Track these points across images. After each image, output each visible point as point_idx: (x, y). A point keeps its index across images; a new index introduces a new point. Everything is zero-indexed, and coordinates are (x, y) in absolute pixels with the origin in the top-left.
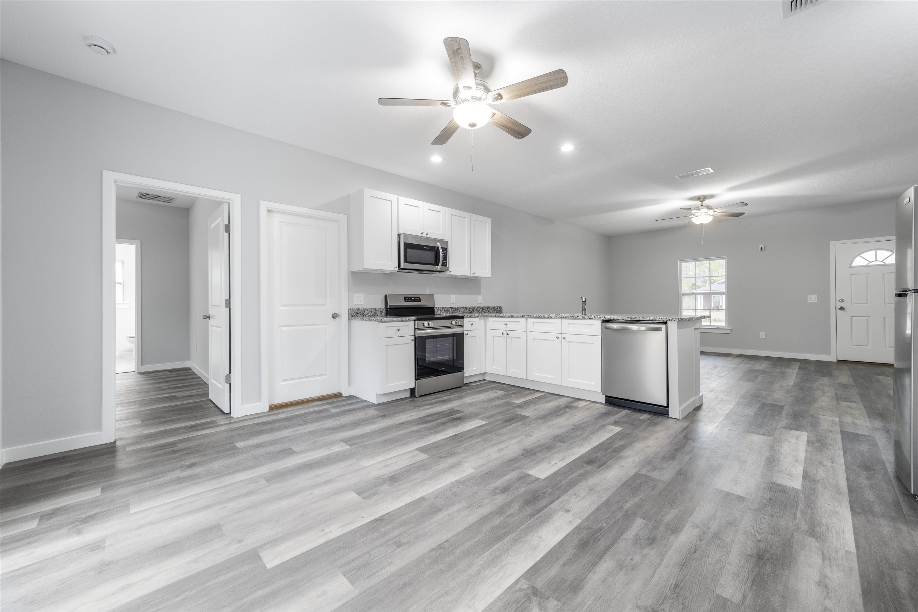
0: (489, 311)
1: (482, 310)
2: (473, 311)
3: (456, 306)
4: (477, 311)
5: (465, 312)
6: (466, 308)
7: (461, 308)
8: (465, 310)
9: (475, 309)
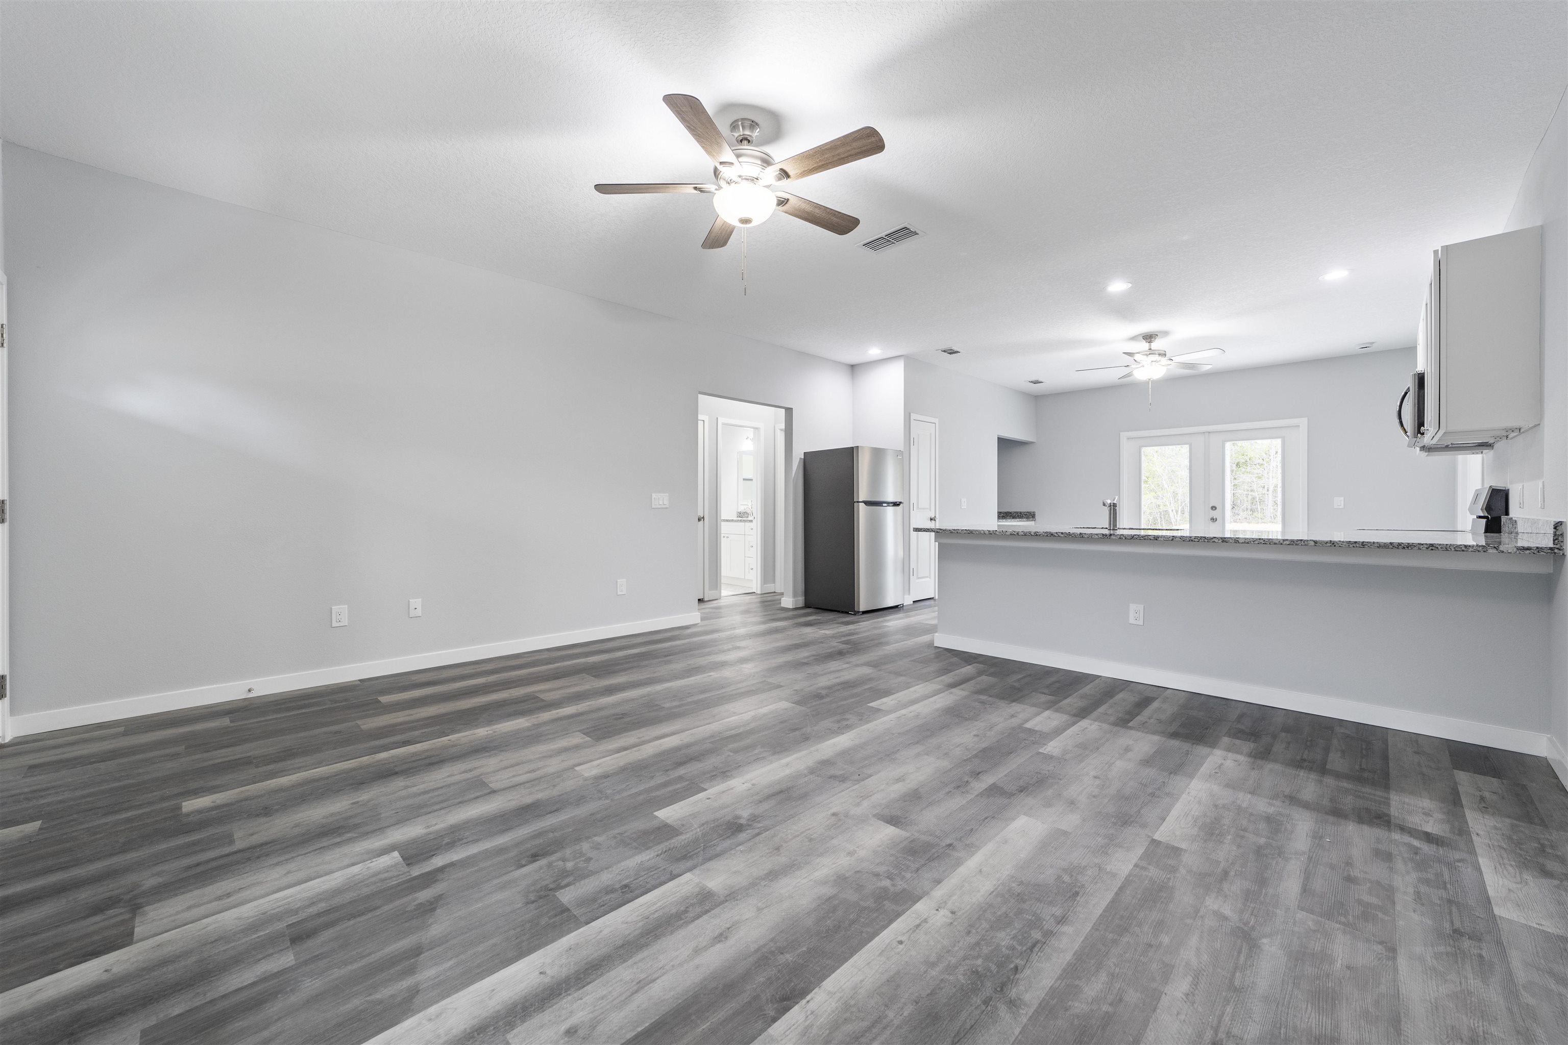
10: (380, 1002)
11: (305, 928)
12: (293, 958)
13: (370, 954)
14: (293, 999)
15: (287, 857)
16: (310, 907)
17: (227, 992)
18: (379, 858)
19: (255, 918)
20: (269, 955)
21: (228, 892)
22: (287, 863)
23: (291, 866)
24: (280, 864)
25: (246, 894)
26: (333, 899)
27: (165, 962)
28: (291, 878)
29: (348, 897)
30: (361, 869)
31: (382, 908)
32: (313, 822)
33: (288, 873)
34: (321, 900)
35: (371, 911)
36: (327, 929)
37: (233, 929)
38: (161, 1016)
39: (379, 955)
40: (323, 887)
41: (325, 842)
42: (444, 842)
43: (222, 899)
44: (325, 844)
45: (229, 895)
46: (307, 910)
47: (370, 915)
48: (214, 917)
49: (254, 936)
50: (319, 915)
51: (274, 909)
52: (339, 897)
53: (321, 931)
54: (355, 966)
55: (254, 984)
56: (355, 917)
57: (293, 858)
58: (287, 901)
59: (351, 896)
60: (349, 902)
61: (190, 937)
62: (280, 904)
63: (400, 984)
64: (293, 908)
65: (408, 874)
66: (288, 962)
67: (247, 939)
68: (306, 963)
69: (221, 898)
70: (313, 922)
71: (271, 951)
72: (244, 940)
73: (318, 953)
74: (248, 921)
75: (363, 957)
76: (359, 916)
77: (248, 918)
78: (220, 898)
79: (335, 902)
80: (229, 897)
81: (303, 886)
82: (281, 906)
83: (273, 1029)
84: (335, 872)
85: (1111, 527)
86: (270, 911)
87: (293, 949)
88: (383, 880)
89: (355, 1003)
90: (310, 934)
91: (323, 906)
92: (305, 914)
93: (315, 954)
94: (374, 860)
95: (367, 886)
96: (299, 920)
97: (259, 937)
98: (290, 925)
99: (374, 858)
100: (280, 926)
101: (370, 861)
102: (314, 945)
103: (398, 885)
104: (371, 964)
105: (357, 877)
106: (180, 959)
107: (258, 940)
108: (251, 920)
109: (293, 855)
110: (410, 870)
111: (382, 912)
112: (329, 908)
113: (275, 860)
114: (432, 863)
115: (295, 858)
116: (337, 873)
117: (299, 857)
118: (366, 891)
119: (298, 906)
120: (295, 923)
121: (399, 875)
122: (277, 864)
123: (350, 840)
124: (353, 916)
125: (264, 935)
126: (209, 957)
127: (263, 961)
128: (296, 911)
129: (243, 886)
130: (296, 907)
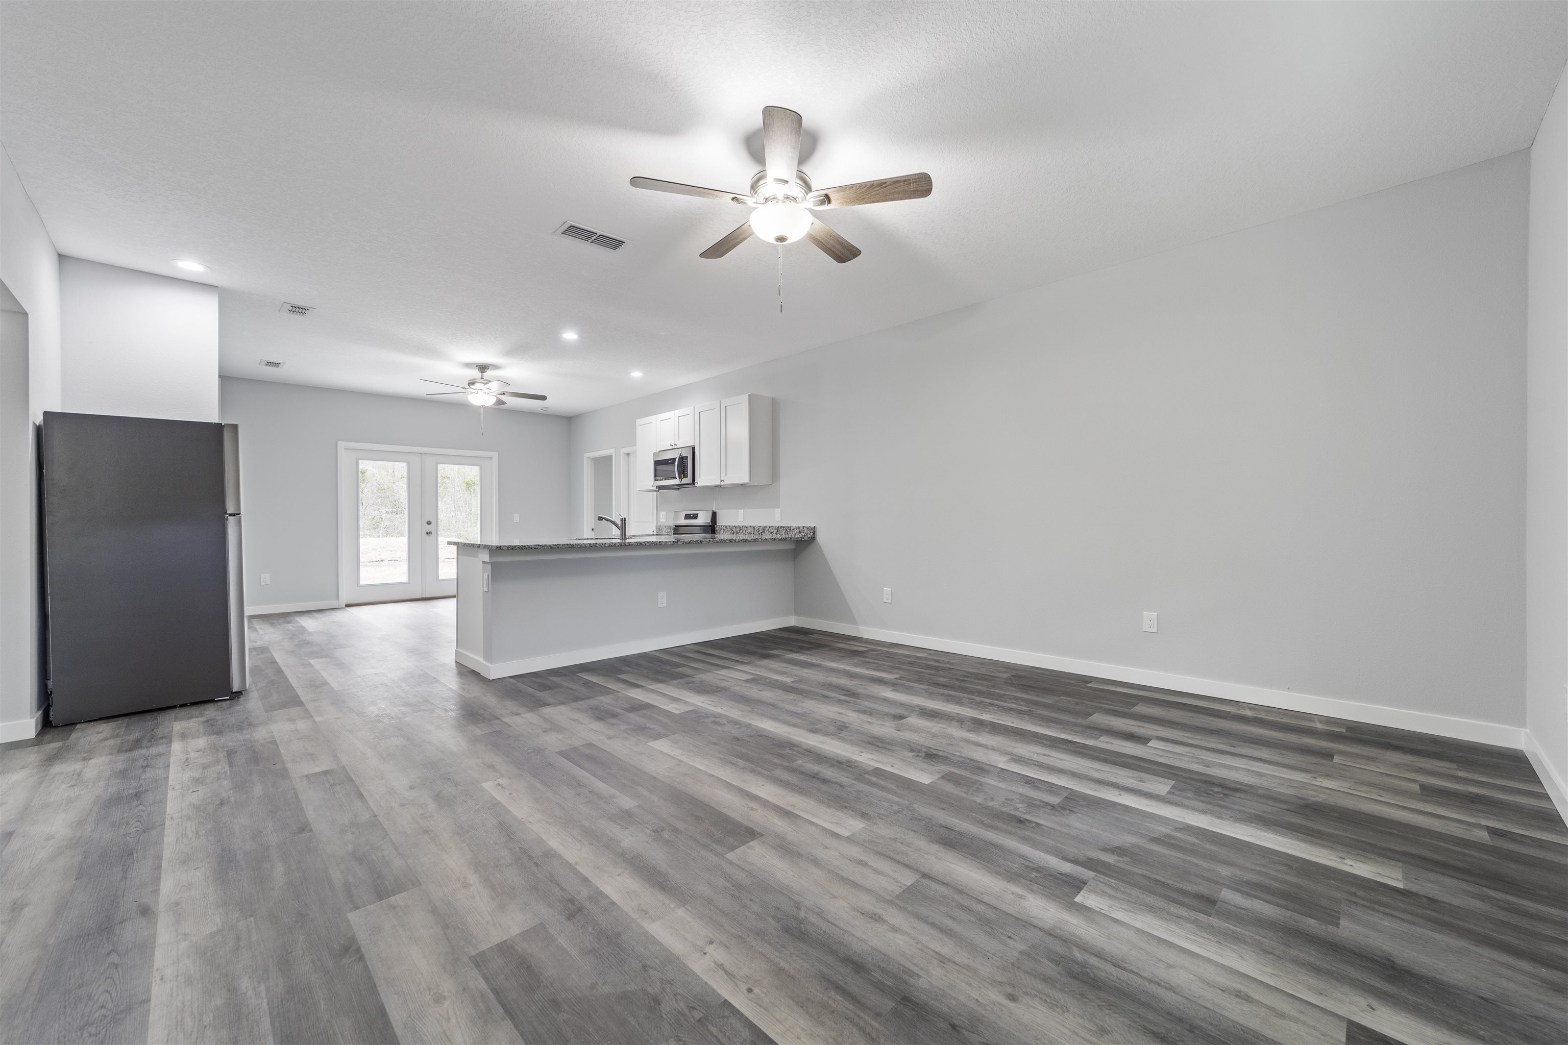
0: (789, 533)
1: (777, 531)
2: (764, 532)
3: (741, 525)
4: (769, 533)
5: (752, 533)
6: (754, 528)
7: (747, 528)
8: (753, 530)
9: (767, 529)
10: (1197, 838)
11: (1200, 904)
12: (1223, 892)
13: (1179, 858)
14: (1238, 872)
15: (1153, 988)
16: (1182, 916)
17: (1276, 907)
18: (1094, 907)
19: (1228, 945)
20: (1236, 907)
21: (1237, 999)
22: (1161, 980)
23: (1162, 973)
24: (1167, 986)
25: (1222, 979)
26: (1162, 907)
27: (1318, 971)
28: (1172, 957)
29: (1150, 899)
30: (1116, 912)
31: (1141, 873)
32: (1082, 1018)
33: (1170, 966)
34: (1170, 914)
35: (1149, 878)
36: (1186, 891)
37: (1251, 951)
38: (1323, 927)
39: (1174, 854)
40: (1158, 923)
41: (1105, 970)
42: (1038, 875)
43: (1246, 995)
44: (1109, 968)
45: (1238, 994)
46: (1186, 916)
47: (1153, 876)
48: (1261, 979)
49: (1238, 929)
50: (1182, 904)
51: (1208, 939)
52: (1156, 905)
53: (1191, 892)
54: (1193, 860)
55: (1257, 898)
56: (1163, 883)
57: (1151, 981)
58: (1195, 938)
59: (1149, 898)
60: (1155, 895)
61: (1290, 977)
62: (1202, 940)
63: (1180, 836)
64: (1195, 927)
65: (1096, 878)
66: (1227, 892)
67: (1244, 932)
68: (1217, 883)
69: (1246, 998)
70: (1191, 903)
71: (1233, 909)
72: (1247, 933)
73: (1206, 882)
74: (1235, 947)
75: (1184, 860)
76: (1159, 881)
77: (1233, 950)
78: (1248, 999)
79: (1163, 903)
80: (1239, 992)
81: (1171, 939)
82: (1201, 936)
83: (1258, 868)
84: (1136, 928)
85: (623, 537)
86: (1213, 941)
87: (1219, 897)
88: (1116, 889)
89: (1208, 846)
90: (1200, 897)
91: (1173, 909)
92: (1191, 914)
93: (1208, 883)
94: (1098, 909)
95: (1130, 895)
96: (1198, 913)
97: (1235, 926)
98: (1207, 915)
99: (1095, 911)
100: (1214, 921)
101: (1102, 911)
102: (1203, 888)
103: (1112, 877)
104: (1184, 854)
105: (1127, 907)
106: (1303, 961)
107: (1237, 925)
108: (1232, 946)
109: (1147, 984)
110: (1090, 879)
111: (1144, 871)
112: (1171, 903)
113: (1169, 997)
114: (1072, 870)
115: (1149, 978)
116: (1136, 926)
117: (1146, 975)
118: (1135, 892)
119: (1190, 925)
120: (1203, 914)
121: (1102, 882)
122: (1170, 988)
123: (1085, 948)
124: (1163, 884)
125: (1230, 924)
126: (1279, 943)
127: (1243, 907)
128: (1195, 922)
129: (1219, 991)
130: (1192, 926)
